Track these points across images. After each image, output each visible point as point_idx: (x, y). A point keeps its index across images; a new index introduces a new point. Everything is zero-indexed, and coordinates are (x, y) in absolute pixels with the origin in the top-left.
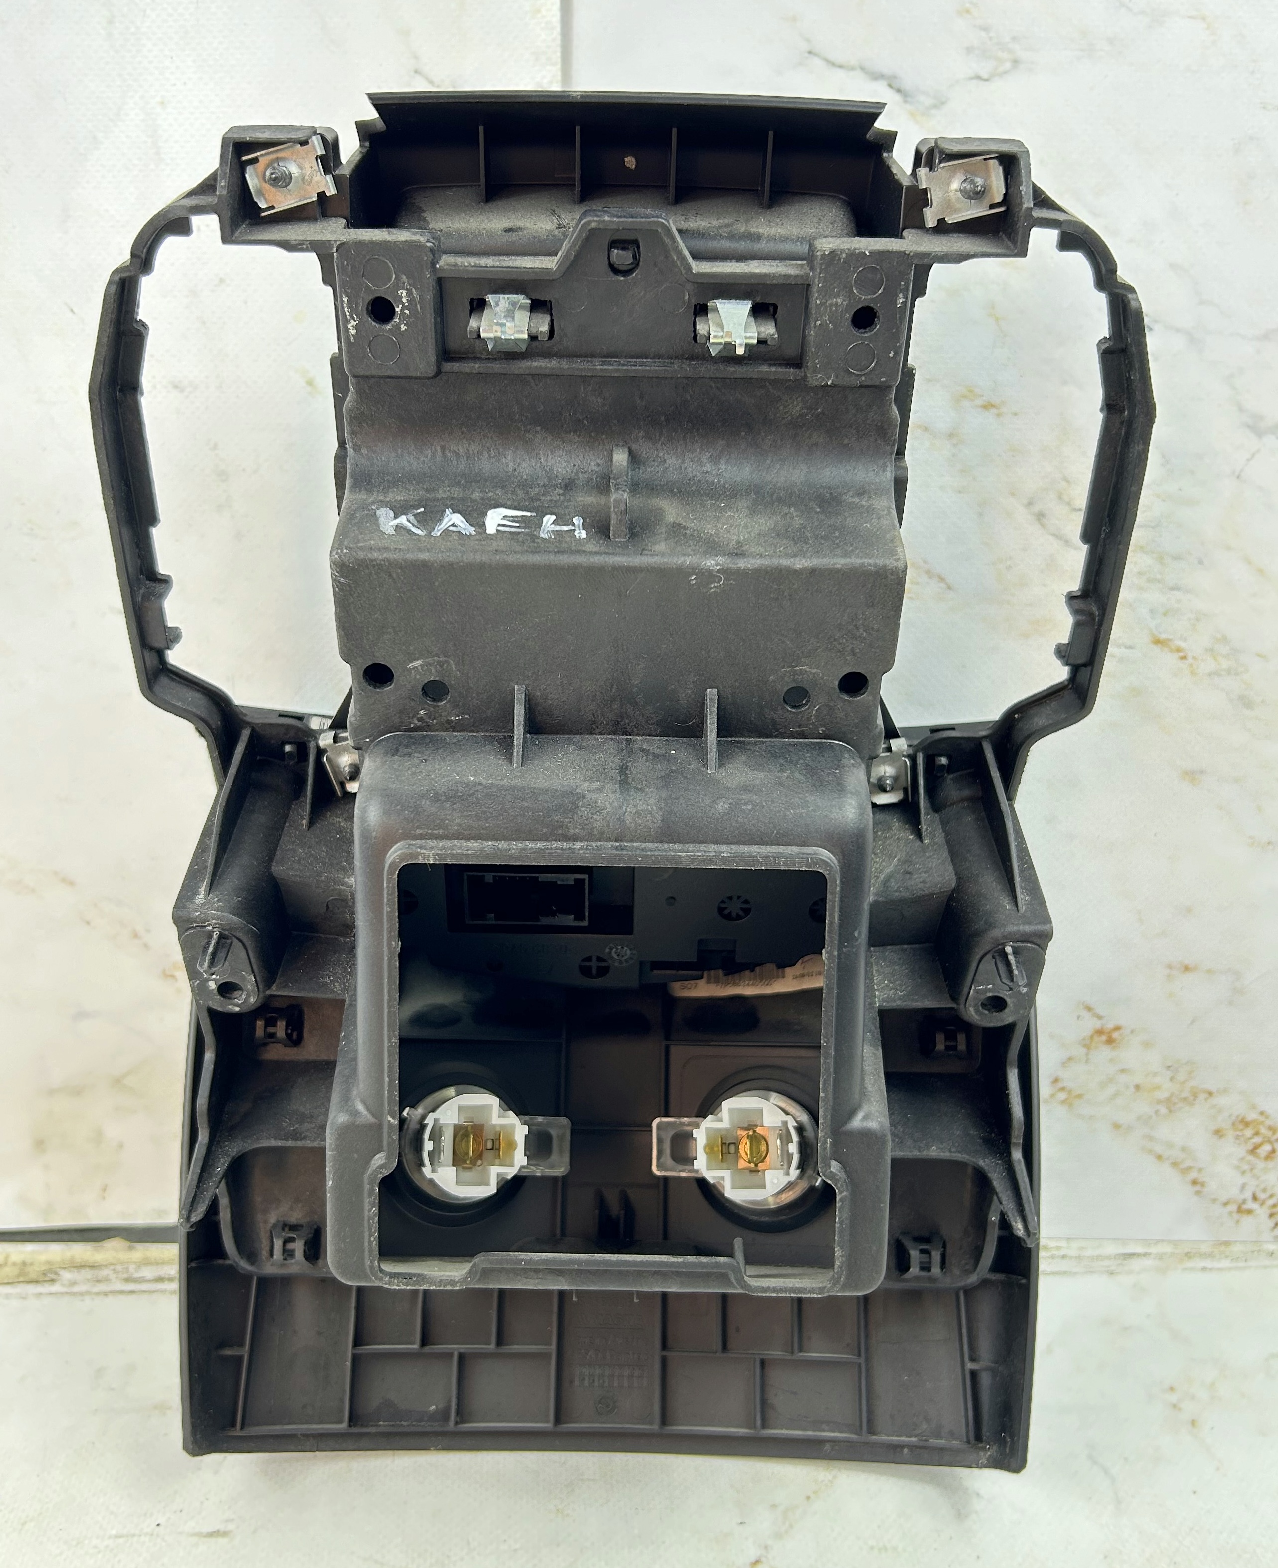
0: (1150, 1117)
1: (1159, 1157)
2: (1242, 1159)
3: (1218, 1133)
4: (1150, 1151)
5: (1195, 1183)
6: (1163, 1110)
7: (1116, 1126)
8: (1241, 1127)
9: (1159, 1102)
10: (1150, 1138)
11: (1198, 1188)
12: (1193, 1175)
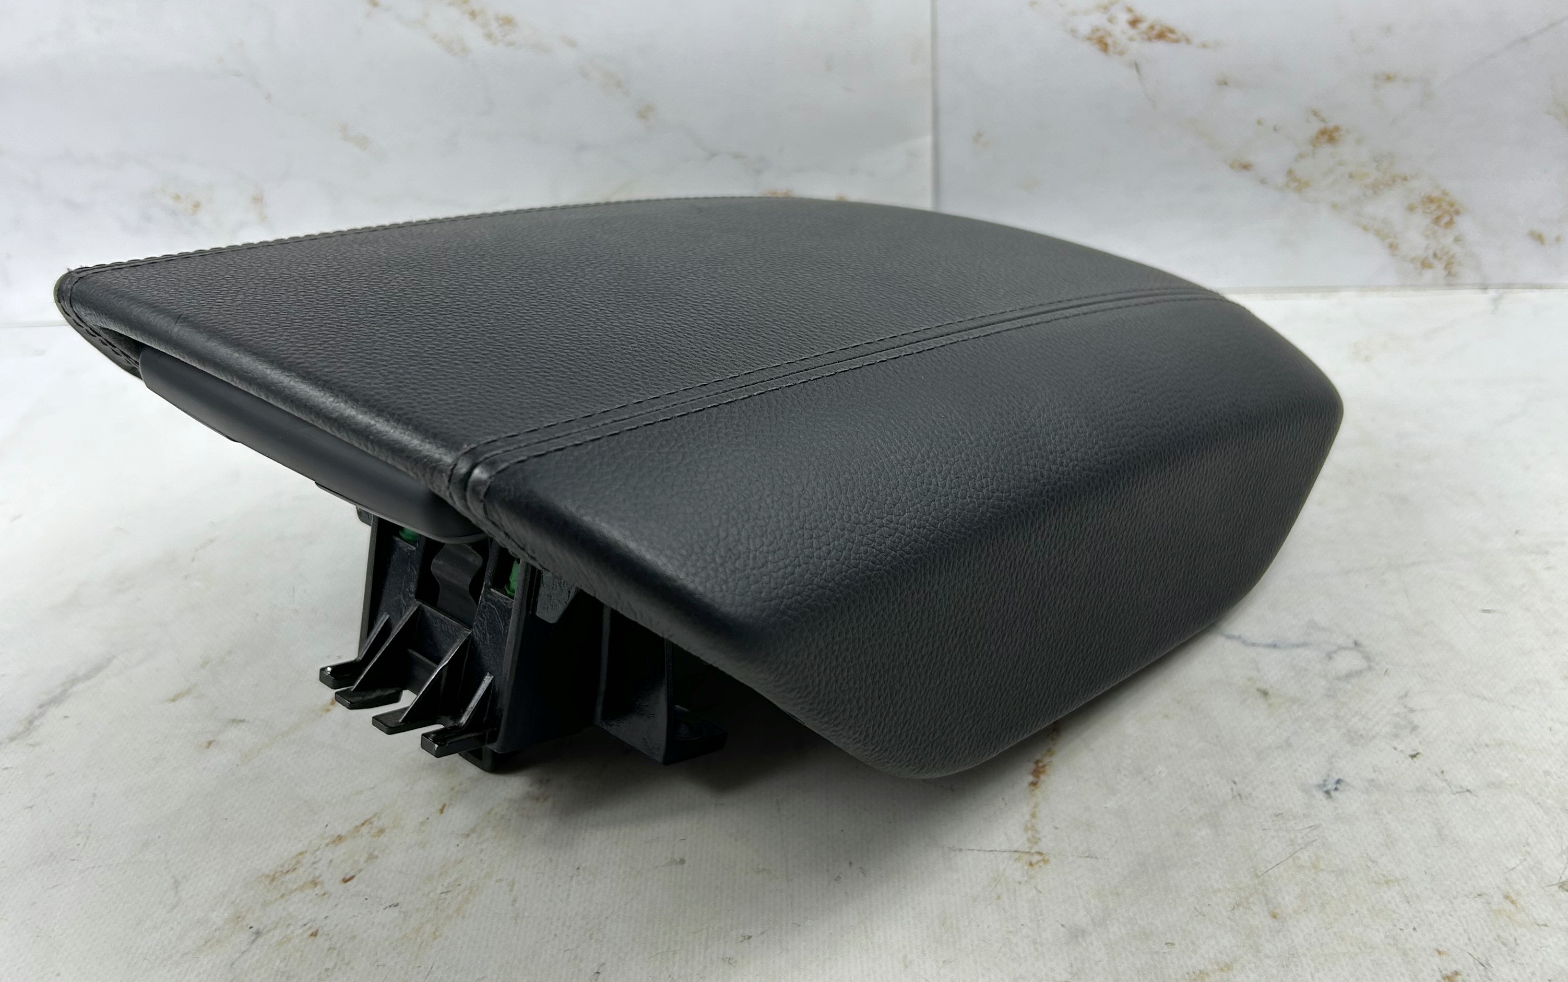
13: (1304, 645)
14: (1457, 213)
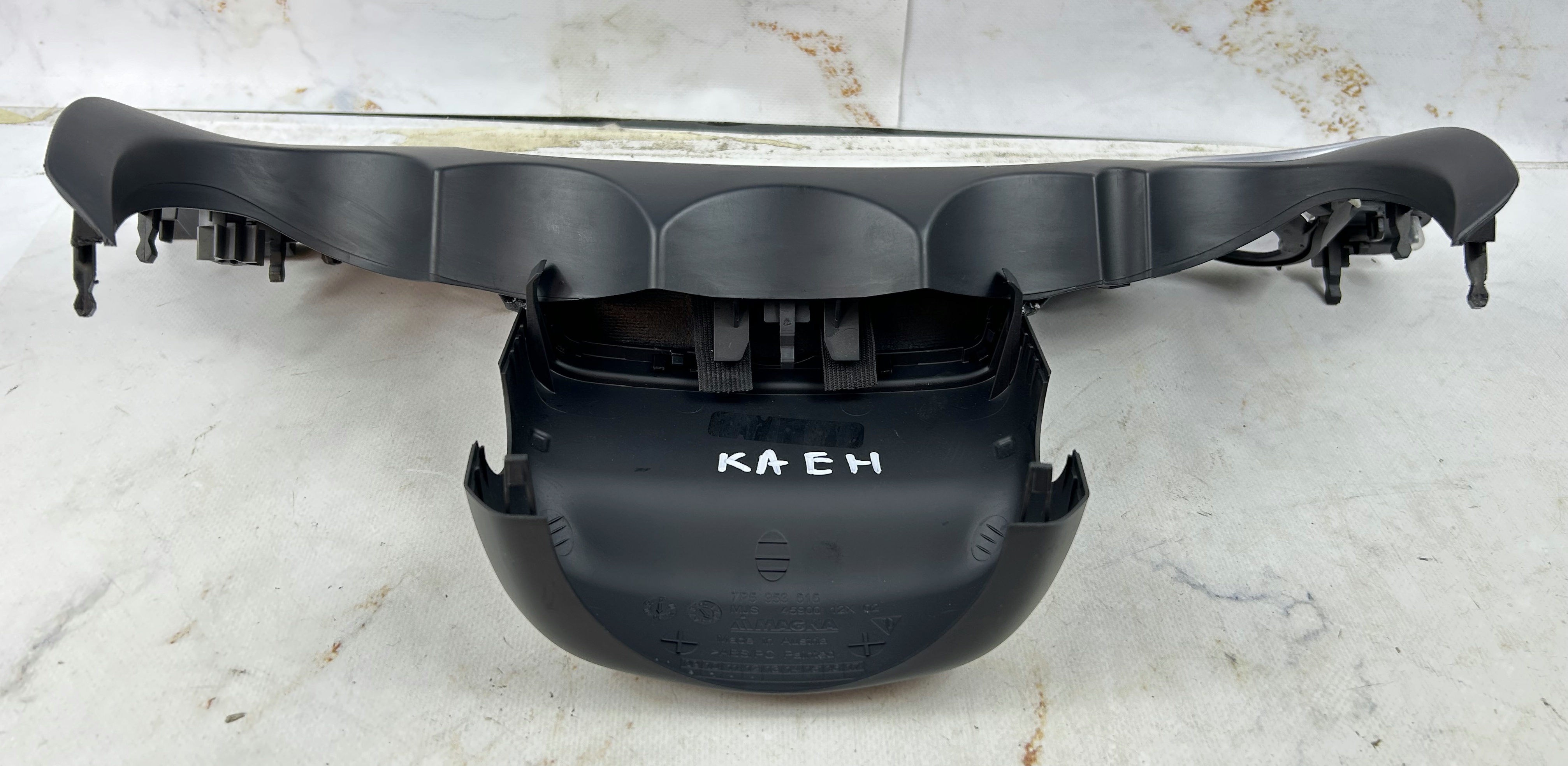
0: (1282, 66)
1: (1283, 93)
2: (1336, 96)
3: (1325, 78)
4: (1277, 89)
5: (1303, 110)
6: (1292, 61)
7: (1259, 71)
8: (1341, 74)
9: (1289, 55)
10: (1279, 79)
11: (1304, 114)
12: (1303, 104)
13: (1262, 597)
14: (1366, 84)
